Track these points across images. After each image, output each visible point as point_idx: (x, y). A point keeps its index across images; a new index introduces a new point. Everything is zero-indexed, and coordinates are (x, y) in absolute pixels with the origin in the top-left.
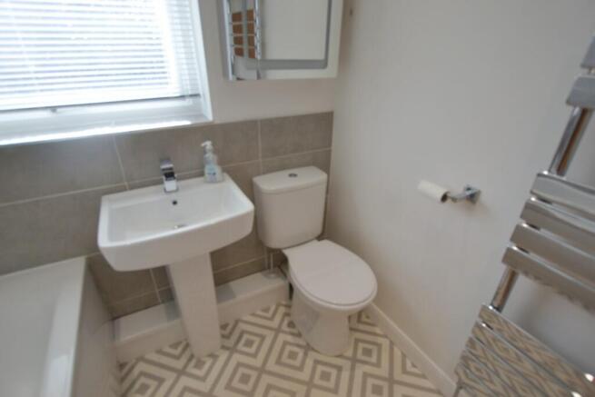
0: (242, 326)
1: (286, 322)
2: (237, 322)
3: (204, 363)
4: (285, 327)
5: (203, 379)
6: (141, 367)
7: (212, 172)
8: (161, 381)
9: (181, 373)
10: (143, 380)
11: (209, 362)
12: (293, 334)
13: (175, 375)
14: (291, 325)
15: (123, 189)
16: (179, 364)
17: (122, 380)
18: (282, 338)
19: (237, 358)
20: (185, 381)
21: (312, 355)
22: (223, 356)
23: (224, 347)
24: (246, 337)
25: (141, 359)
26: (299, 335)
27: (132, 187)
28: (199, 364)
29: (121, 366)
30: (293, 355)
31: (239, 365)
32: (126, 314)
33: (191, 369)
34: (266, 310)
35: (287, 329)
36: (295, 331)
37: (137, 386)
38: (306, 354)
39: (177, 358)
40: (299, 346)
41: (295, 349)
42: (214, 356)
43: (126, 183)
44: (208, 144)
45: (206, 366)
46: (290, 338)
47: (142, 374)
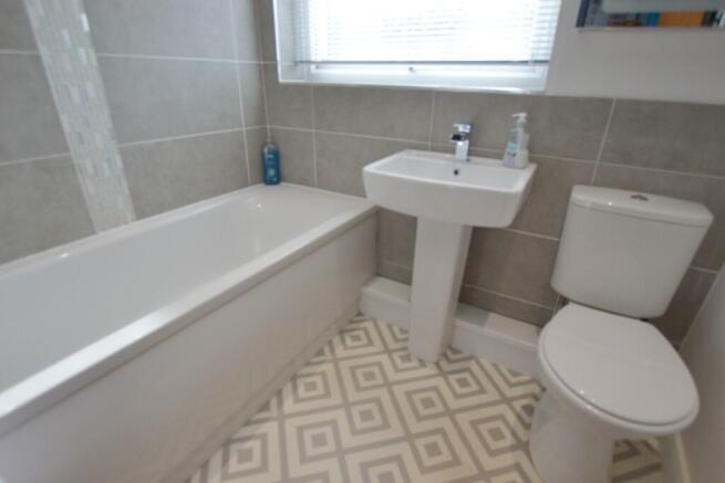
0: (473, 365)
1: (525, 402)
2: (471, 358)
3: (410, 360)
4: (518, 405)
5: (397, 370)
6: (369, 325)
7: (512, 152)
8: (371, 343)
9: (388, 351)
10: (361, 333)
11: (415, 363)
12: (519, 418)
13: (382, 348)
14: (529, 410)
15: (424, 148)
16: (392, 345)
17: (351, 322)
18: (503, 409)
19: (440, 382)
20: (384, 359)
21: (520, 456)
22: (430, 370)
23: (437, 364)
24: (466, 375)
25: (374, 320)
26: (527, 426)
27: (434, 149)
28: (407, 358)
29: (359, 314)
30: (497, 435)
31: (436, 389)
32: (387, 277)
33: (396, 356)
34: (515, 374)
35: (518, 409)
36: (527, 419)
37: (356, 333)
38: (513, 448)
39: (397, 340)
40: (514, 434)
41: (507, 433)
42: (422, 363)
43: (429, 143)
44: (522, 116)
45: (409, 365)
46: (512, 419)
47: (365, 329)
